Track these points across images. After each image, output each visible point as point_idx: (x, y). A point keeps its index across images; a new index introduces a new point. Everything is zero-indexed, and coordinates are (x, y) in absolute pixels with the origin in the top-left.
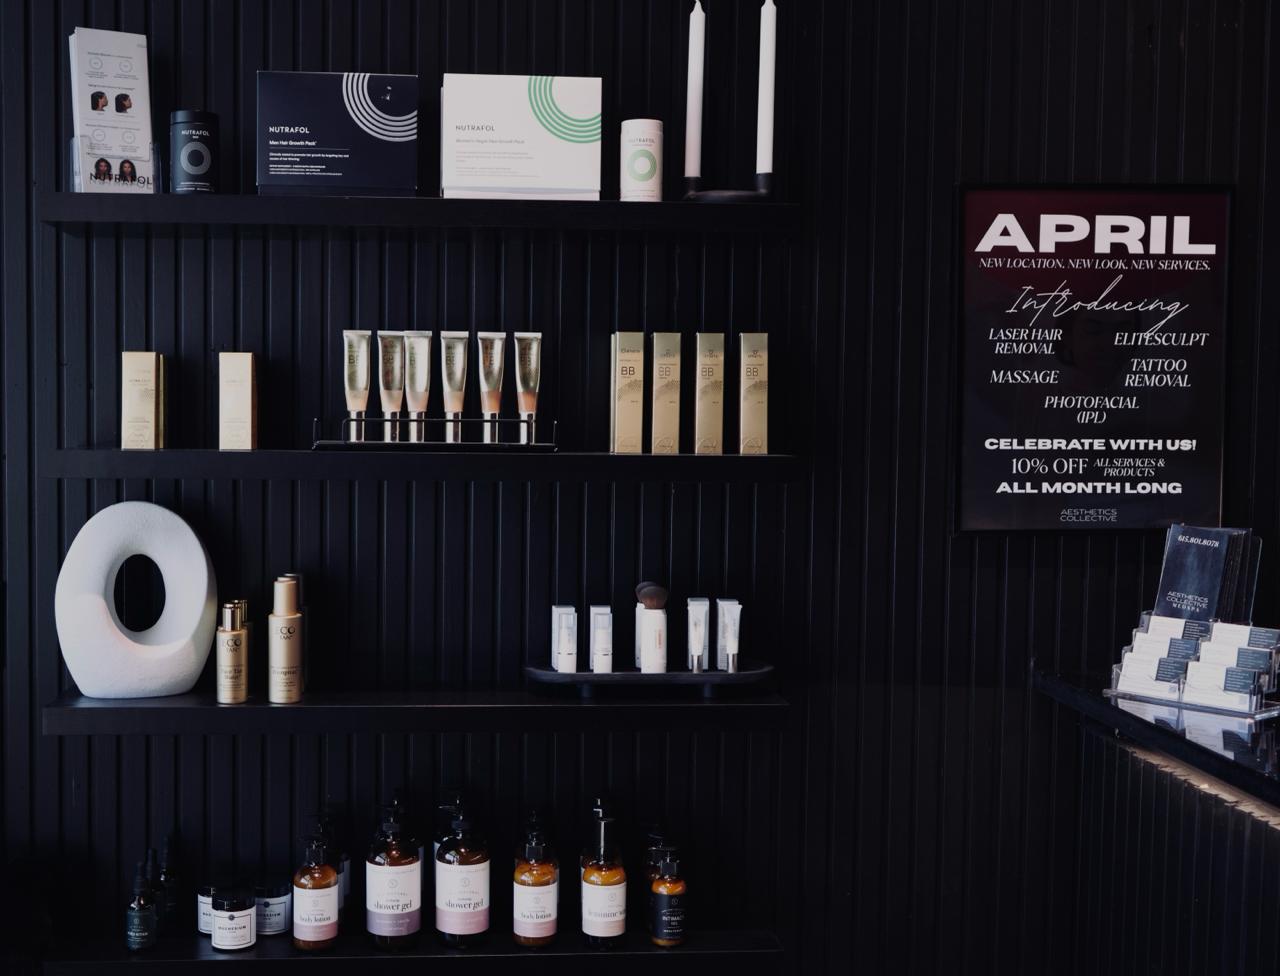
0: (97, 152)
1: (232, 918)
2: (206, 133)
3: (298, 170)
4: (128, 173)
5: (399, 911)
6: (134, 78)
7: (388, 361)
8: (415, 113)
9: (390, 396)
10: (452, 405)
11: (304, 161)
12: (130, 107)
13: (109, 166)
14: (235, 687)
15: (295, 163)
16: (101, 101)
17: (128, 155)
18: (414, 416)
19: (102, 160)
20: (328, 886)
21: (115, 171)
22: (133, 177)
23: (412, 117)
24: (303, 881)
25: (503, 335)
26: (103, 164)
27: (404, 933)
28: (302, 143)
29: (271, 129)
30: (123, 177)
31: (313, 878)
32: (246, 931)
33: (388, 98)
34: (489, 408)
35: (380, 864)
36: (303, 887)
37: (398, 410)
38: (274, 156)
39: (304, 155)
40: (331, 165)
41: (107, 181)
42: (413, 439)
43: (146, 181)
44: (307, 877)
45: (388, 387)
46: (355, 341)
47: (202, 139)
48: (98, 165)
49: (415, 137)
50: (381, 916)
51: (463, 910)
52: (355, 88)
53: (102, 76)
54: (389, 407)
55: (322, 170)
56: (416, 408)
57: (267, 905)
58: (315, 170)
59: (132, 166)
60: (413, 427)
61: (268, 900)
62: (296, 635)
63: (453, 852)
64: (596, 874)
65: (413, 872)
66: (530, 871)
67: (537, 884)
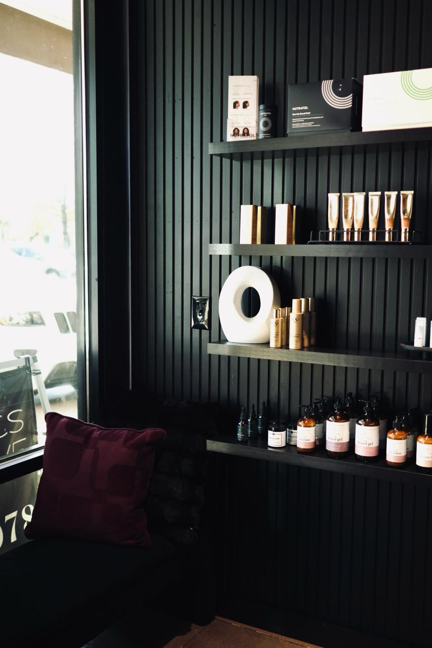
0: (234, 125)
1: (274, 434)
2: (269, 113)
3: (303, 125)
4: (246, 133)
5: (336, 441)
6: (251, 94)
7: (346, 206)
8: (352, 95)
9: (347, 222)
10: (372, 225)
11: (306, 121)
12: (249, 106)
13: (238, 130)
14: (277, 341)
15: (302, 122)
16: (237, 105)
17: (246, 126)
18: (356, 229)
19: (236, 128)
20: (310, 427)
21: (241, 132)
22: (248, 134)
23: (350, 98)
24: (300, 423)
25: (396, 193)
26: (236, 130)
27: (338, 451)
28: (305, 113)
29: (293, 109)
30: (244, 135)
31: (304, 423)
32: (280, 440)
33: (340, 90)
34: (388, 226)
35: (331, 421)
36: (300, 426)
37: (350, 228)
38: (294, 120)
39: (305, 118)
40: (316, 122)
41: (237, 137)
42: (356, 239)
43: (253, 136)
44: (302, 422)
45: (346, 217)
46: (333, 198)
47: (268, 116)
48: (234, 131)
49: (351, 106)
50: (331, 443)
51: (363, 445)
52: (327, 86)
53: (238, 94)
54: (346, 226)
55: (313, 124)
56: (358, 226)
57: (292, 432)
58: (310, 124)
59: (248, 130)
60: (356, 234)
61: (293, 430)
62: (300, 321)
63: (362, 420)
64: (422, 438)
65: (345, 426)
66: (394, 432)
67: (396, 439)
